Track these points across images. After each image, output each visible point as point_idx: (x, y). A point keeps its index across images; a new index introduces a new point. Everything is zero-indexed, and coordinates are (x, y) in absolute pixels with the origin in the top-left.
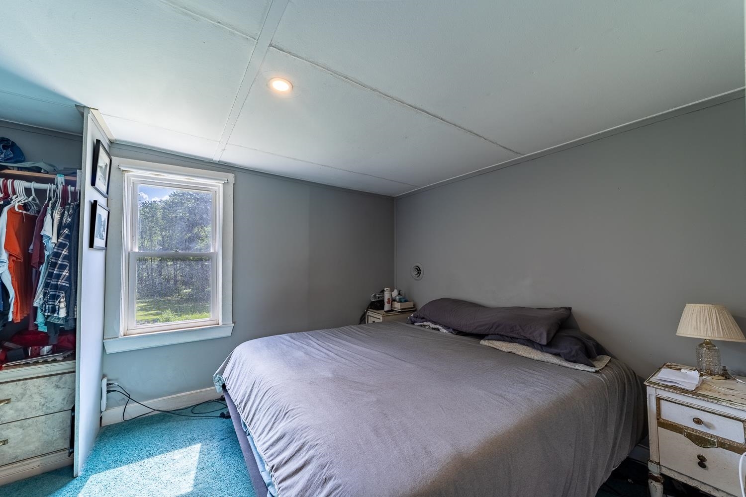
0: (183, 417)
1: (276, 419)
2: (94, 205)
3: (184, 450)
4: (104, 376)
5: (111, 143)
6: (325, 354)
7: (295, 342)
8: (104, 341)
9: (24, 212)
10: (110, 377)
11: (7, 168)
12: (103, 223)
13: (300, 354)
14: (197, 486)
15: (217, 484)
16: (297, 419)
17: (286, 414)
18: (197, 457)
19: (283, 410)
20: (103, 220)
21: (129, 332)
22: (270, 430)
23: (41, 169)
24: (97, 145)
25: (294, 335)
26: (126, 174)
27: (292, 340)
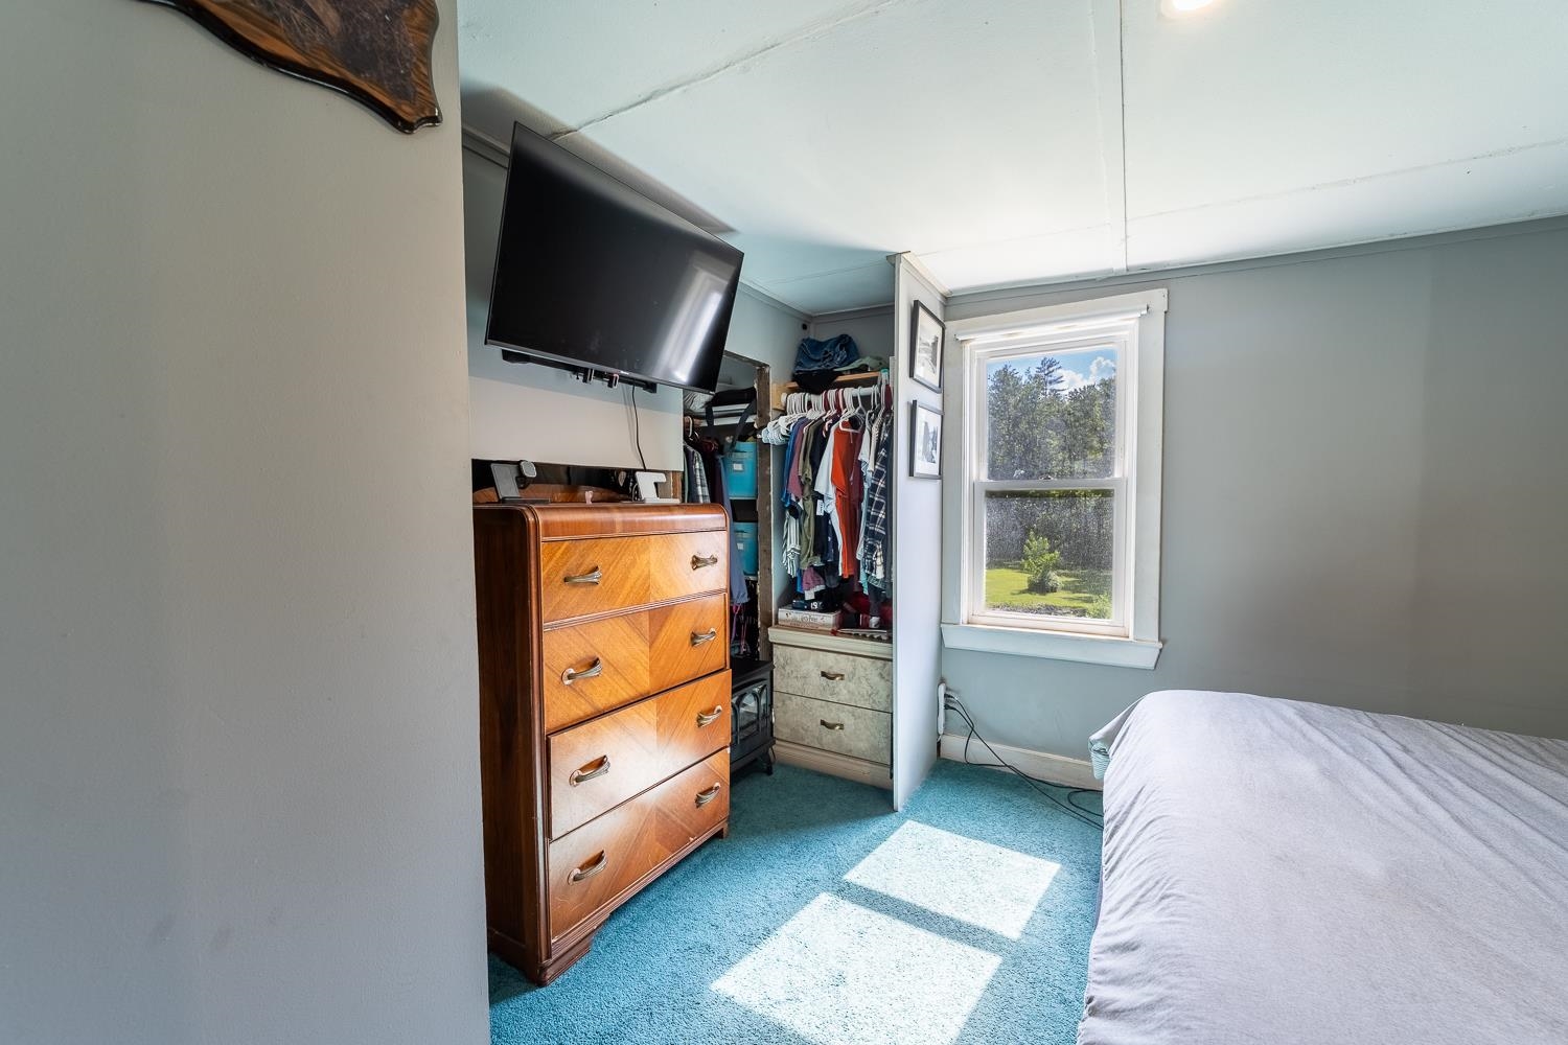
0: (1049, 801)
1: (1143, 896)
2: (913, 408)
3: (1029, 859)
4: (942, 681)
5: (947, 300)
6: (1409, 800)
7: (1307, 728)
8: (942, 625)
9: (851, 431)
10: (950, 686)
11: (841, 374)
12: (931, 436)
13: (1305, 770)
14: (1028, 937)
15: (1064, 959)
16: (1177, 926)
17: (1162, 898)
18: (1045, 886)
19: (1161, 884)
20: (931, 430)
21: (975, 619)
22: (1127, 913)
23: (867, 366)
24: (916, 307)
25: (1315, 709)
26: (968, 346)
27: (1300, 722)
